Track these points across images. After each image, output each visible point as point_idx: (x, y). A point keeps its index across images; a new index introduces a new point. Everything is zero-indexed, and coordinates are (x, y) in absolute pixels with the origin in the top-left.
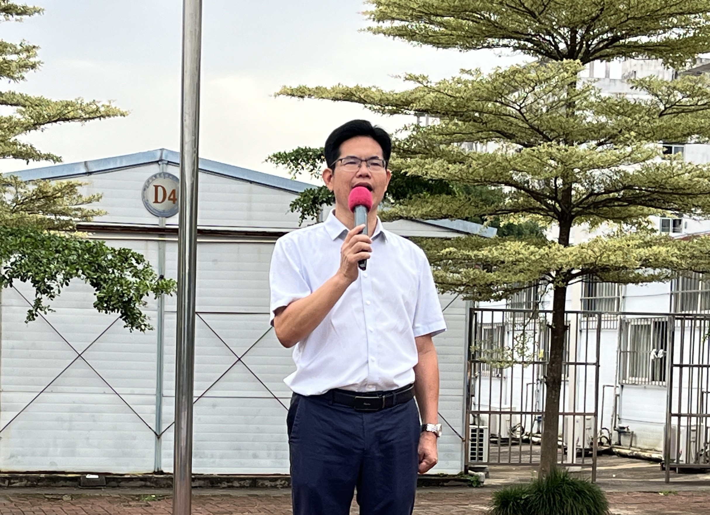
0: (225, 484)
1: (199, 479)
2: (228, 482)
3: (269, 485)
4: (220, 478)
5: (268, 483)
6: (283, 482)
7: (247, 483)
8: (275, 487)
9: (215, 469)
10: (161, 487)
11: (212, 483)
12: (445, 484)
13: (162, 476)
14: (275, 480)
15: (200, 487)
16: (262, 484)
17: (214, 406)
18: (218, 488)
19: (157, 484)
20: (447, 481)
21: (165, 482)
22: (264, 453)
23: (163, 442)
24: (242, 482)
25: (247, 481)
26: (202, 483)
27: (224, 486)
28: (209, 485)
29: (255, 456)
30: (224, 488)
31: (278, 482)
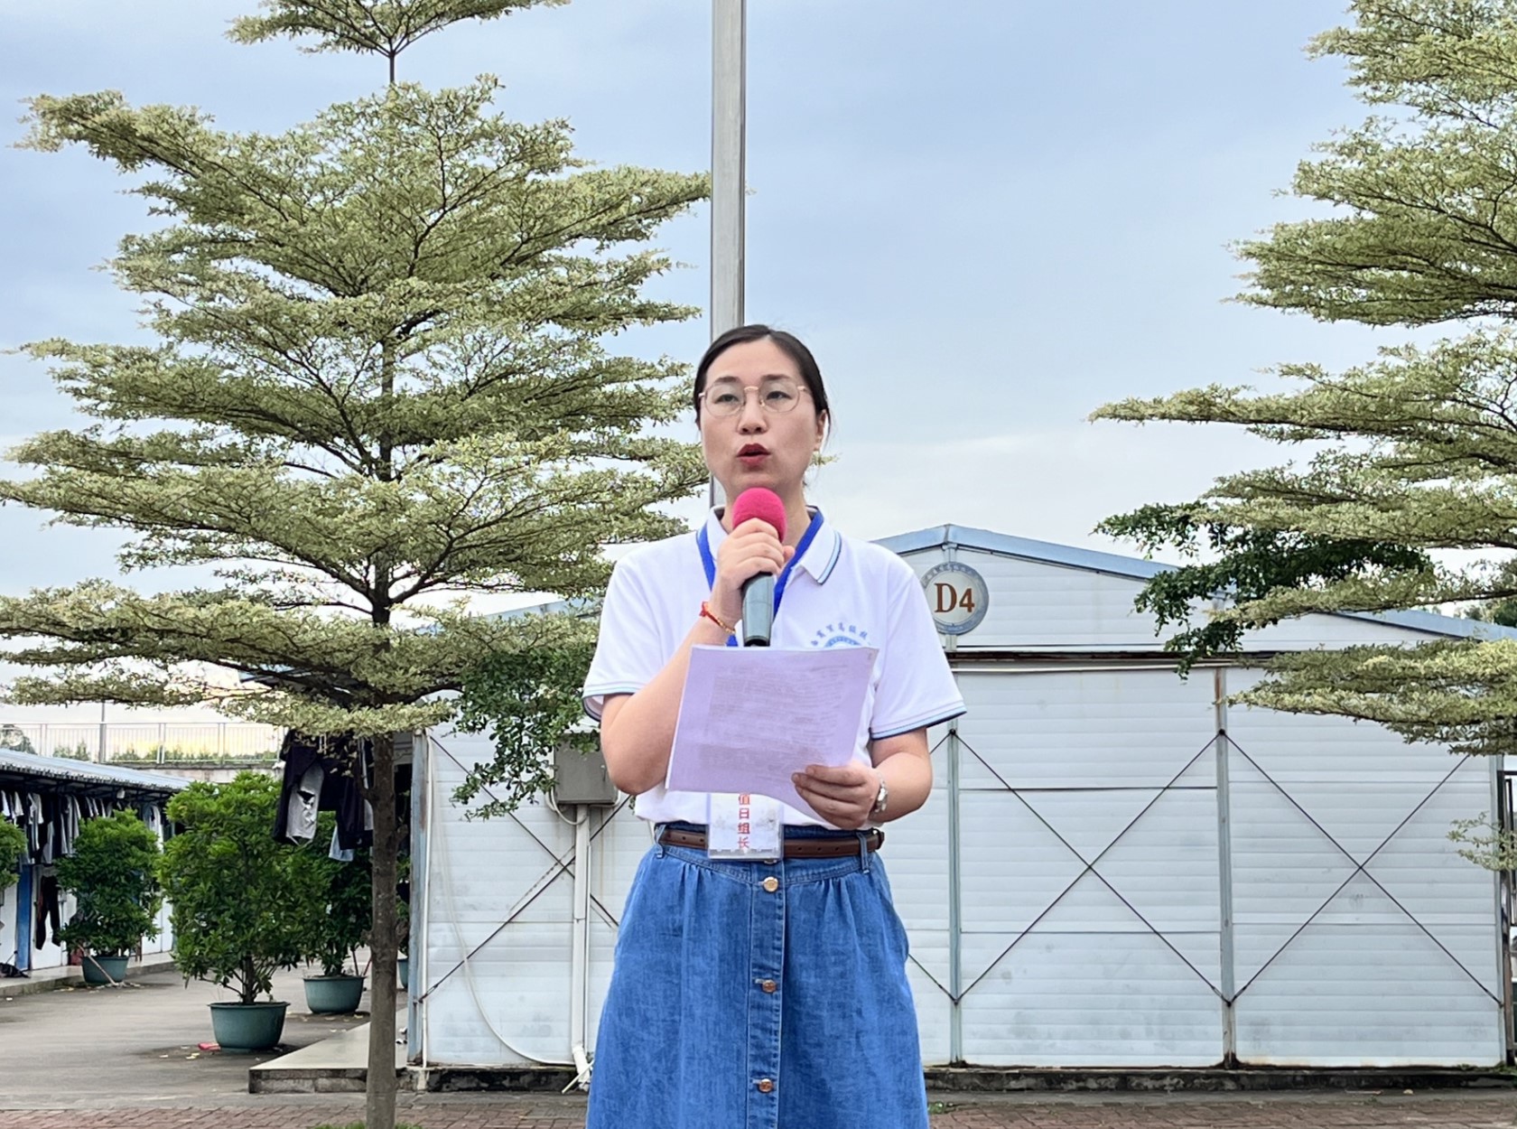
0: (1074, 1085)
1: (1027, 1075)
2: (1077, 1081)
3: (1150, 1087)
4: (1064, 1074)
5: (1149, 1083)
6: (1176, 1080)
7: (1112, 1082)
8: (1162, 1089)
9: (1056, 1057)
10: (961, 1089)
11: (1050, 1082)
12: (1471, 1084)
13: (964, 1070)
14: (1161, 1076)
15: (1029, 1089)
16: (1138, 1085)
17: (1049, 948)
18: (1061, 1090)
19: (954, 1084)
20: (1474, 1078)
21: (968, 1081)
22: (1141, 1029)
23: (964, 1011)
24: (1102, 1081)
25: (1112, 1079)
26: (1031, 1082)
27: (1070, 1087)
28: (1045, 1085)
29: (1125, 1035)
30: (1070, 1091)
31: (1167, 1081)
